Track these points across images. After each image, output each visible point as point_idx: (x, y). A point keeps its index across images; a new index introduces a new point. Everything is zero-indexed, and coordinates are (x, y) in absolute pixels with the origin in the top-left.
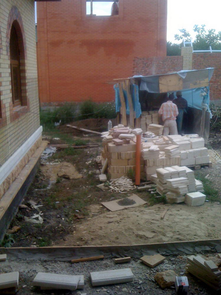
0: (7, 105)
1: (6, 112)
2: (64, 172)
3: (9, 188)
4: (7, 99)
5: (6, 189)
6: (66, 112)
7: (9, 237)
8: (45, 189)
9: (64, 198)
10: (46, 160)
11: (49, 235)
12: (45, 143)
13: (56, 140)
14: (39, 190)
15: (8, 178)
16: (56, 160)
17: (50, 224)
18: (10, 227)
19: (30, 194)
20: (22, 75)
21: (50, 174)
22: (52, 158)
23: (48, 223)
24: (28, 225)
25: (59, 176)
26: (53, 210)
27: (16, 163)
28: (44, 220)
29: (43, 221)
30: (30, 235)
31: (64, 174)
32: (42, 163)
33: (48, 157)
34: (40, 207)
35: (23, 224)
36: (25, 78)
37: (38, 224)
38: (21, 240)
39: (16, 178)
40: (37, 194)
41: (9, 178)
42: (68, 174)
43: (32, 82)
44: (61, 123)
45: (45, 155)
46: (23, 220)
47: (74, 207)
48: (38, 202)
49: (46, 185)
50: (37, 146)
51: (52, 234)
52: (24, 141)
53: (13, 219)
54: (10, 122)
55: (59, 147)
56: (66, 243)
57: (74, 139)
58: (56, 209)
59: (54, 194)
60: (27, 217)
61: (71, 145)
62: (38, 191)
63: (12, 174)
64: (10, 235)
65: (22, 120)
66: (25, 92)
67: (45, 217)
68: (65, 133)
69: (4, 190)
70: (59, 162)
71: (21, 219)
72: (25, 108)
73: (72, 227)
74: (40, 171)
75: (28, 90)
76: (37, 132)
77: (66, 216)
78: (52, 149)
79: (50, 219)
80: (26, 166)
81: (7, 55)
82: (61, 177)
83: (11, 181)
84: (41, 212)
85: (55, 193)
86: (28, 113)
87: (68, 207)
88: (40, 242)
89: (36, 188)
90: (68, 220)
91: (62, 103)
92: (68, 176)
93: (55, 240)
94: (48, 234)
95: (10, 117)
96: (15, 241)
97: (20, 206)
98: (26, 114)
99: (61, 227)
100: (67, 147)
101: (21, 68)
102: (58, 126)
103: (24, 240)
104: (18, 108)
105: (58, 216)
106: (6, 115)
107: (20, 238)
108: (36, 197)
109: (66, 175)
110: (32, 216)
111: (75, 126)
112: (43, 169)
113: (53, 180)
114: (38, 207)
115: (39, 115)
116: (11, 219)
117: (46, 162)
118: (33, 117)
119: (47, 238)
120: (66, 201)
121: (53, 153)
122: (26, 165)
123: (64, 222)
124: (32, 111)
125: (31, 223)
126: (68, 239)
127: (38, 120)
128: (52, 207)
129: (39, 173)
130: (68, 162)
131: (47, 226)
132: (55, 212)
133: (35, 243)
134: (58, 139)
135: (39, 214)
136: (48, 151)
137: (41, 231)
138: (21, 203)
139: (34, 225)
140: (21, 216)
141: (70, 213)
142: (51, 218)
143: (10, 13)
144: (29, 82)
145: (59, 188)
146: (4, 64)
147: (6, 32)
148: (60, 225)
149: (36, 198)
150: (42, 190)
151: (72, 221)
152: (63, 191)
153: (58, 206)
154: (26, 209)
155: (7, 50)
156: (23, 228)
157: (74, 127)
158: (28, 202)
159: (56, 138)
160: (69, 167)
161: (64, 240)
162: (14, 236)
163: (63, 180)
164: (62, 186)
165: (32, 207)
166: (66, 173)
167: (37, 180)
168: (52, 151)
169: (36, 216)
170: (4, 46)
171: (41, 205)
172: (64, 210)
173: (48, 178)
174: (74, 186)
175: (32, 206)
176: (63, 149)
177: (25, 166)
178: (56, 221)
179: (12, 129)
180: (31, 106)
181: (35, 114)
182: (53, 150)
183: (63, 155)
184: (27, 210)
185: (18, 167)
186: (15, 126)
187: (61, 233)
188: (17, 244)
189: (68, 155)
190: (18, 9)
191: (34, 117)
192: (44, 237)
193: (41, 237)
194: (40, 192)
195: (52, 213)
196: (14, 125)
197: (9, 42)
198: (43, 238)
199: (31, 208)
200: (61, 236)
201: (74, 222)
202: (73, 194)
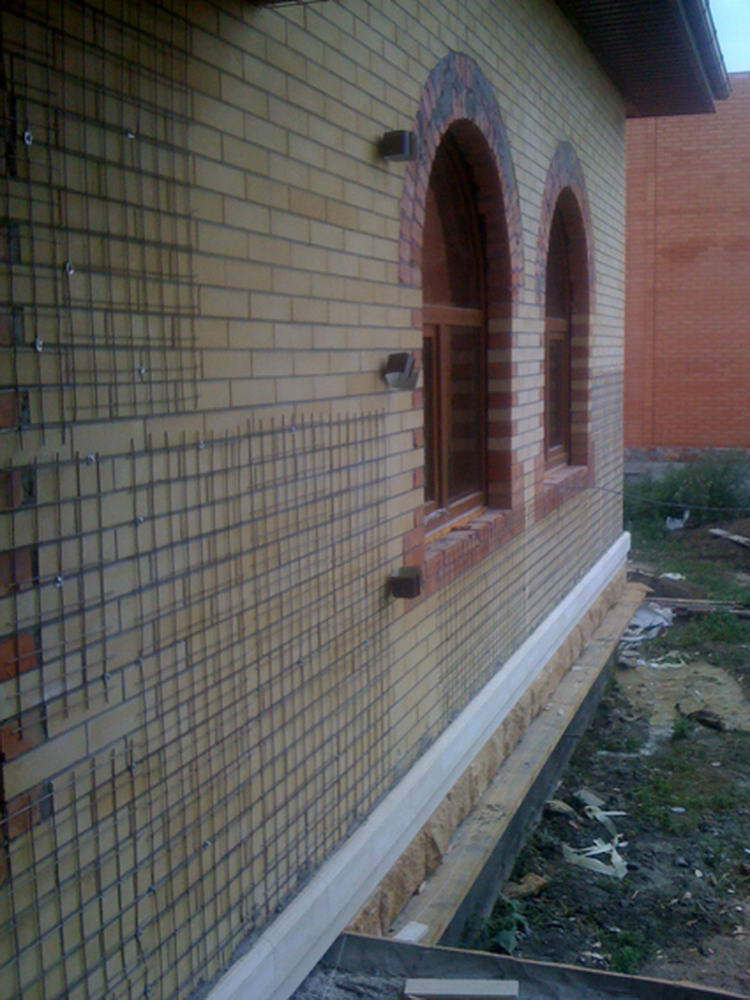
0: (529, 467)
1: (523, 489)
2: (702, 701)
3: (519, 741)
4: (528, 446)
5: (511, 744)
6: (709, 485)
7: (513, 909)
8: (633, 755)
9: (701, 797)
10: (634, 649)
11: (648, 927)
12: (637, 591)
13: (672, 580)
14: (612, 755)
15: (520, 707)
16: (673, 654)
17: (651, 886)
18: (513, 874)
19: (579, 766)
20: (575, 364)
21: (651, 702)
22: (658, 645)
23: (645, 878)
24: (574, 874)
25: (683, 715)
26: (660, 835)
27: (544, 656)
28: (629, 867)
29: (626, 871)
30: (579, 911)
31: (700, 708)
32: (622, 659)
33: (643, 640)
34: (616, 816)
35: (559, 870)
36: (584, 374)
37: (607, 876)
38: (550, 926)
39: (541, 710)
40: (604, 768)
41: (522, 709)
42: (715, 711)
43: (607, 385)
44: (688, 521)
45: (630, 631)
46: (556, 856)
47: (739, 837)
48: (607, 798)
49: (637, 739)
50: (610, 600)
51: (660, 922)
52: (572, 583)
53: (526, 848)
54: (532, 521)
55: (685, 609)
56: (708, 964)
57: (739, 581)
58: (673, 833)
59: (666, 778)
60: (572, 846)
61: (728, 604)
62: (608, 758)
63: (533, 695)
64: (516, 904)
65: (568, 513)
66: (584, 418)
67: (634, 858)
68: (701, 557)
69: (506, 746)
70: (683, 663)
71: (551, 852)
72: (580, 472)
73: (729, 908)
74: (617, 686)
75: (593, 414)
76: (611, 551)
77: (710, 864)
78: (657, 614)
79: (651, 868)
80: (574, 668)
81: (538, 304)
82: (690, 717)
83: (528, 719)
84: (620, 835)
85: (670, 773)
86: (590, 491)
87: (716, 834)
88: (615, 945)
89: (603, 749)
90: (715, 882)
91: (698, 451)
92: (716, 716)
93: (669, 947)
94: (642, 918)
95: (536, 503)
96: (530, 927)
97: (548, 804)
98: (583, 493)
99: (690, 904)
100: (714, 609)
101: (575, 342)
102: (679, 530)
103: (560, 926)
104: (560, 475)
105: (682, 860)
106: (523, 498)
107: (546, 920)
108: (600, 779)
109: (710, 714)
110: (589, 846)
111: (739, 533)
112: (626, 682)
113: (662, 725)
114: (610, 817)
115: (621, 497)
116: (517, 846)
117: (638, 658)
118: (602, 502)
119: (639, 934)
120: (707, 810)
121: (663, 629)
122: (573, 664)
123: (703, 884)
124: (601, 484)
125: (585, 873)
126: (715, 950)
127: (616, 513)
128: (657, 823)
129: (612, 696)
130: (715, 664)
131: (639, 889)
132: (670, 846)
133: (598, 945)
134: (678, 576)
135: (612, 843)
136: (645, 620)
137: (620, 904)
138: (551, 796)
139: (596, 878)
140: (552, 839)
141: (723, 856)
142: (652, 863)
143: (551, 165)
144: (598, 388)
145: (684, 757)
146: (528, 333)
147: (536, 232)
148: (688, 895)
149: (602, 784)
150: (624, 755)
151: (731, 888)
152: (698, 770)
153: (679, 825)
154: (567, 816)
155: (538, 292)
156: (558, 884)
157: (736, 538)
158: (576, 794)
159: (670, 575)
160: (719, 684)
161: (701, 951)
162: (527, 908)
163: (699, 728)
164: (693, 751)
165: (590, 815)
166: (707, 706)
167: (606, 717)
168: (659, 620)
169: (601, 847)
170: (530, 276)
171: (619, 810)
172: (703, 843)
173: (645, 715)
174: (738, 758)
175: (590, 810)
176: (699, 616)
177: (570, 669)
178: (673, 878)
179: (537, 543)
180: (596, 468)
181: (610, 491)
182: (662, 615)
183: (699, 639)
184: (572, 823)
185: (551, 671)
186: (549, 535)
187: (689, 923)
188: (537, 937)
189: (715, 639)
190: (575, 152)
191: (606, 503)
192: (631, 928)
193: (621, 927)
194: (614, 761)
195: (657, 847)
196: (543, 533)
197: (545, 263)
198: (628, 932)
199: (584, 815)
200: (689, 934)
201: (736, 893)
202: (733, 788)
